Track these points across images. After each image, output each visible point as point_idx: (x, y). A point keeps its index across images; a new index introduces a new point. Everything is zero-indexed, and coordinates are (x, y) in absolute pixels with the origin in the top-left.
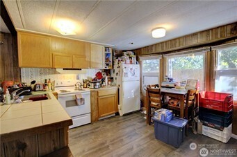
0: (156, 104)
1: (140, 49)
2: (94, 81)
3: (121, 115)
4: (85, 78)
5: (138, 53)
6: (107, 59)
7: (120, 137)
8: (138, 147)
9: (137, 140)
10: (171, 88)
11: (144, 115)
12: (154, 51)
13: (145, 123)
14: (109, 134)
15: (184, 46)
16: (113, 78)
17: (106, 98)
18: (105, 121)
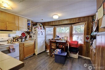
0: (54, 47)
1: (45, 23)
2: (21, 38)
6: (28, 26)
9: (48, 65)
10: (59, 40)
11: (48, 53)
13: (49, 56)
16: (31, 36)
17: (28, 47)
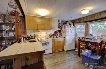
0: (83, 47)
1: (75, 20)
2: (54, 35)
3: (65, 50)
4: (50, 34)
5: (74, 22)
6: (59, 26)
7: (65, 61)
8: (73, 66)
9: (73, 63)
10: (91, 39)
11: (76, 52)
12: (82, 21)
13: (77, 56)
14: (60, 59)
15: (100, 17)
16: (62, 34)
17: (58, 42)
18: (58, 53)
